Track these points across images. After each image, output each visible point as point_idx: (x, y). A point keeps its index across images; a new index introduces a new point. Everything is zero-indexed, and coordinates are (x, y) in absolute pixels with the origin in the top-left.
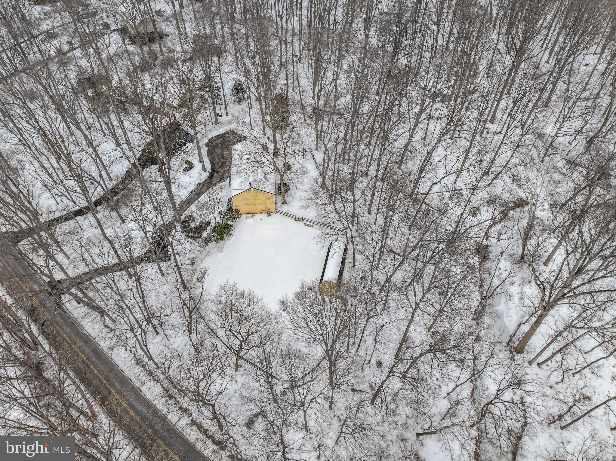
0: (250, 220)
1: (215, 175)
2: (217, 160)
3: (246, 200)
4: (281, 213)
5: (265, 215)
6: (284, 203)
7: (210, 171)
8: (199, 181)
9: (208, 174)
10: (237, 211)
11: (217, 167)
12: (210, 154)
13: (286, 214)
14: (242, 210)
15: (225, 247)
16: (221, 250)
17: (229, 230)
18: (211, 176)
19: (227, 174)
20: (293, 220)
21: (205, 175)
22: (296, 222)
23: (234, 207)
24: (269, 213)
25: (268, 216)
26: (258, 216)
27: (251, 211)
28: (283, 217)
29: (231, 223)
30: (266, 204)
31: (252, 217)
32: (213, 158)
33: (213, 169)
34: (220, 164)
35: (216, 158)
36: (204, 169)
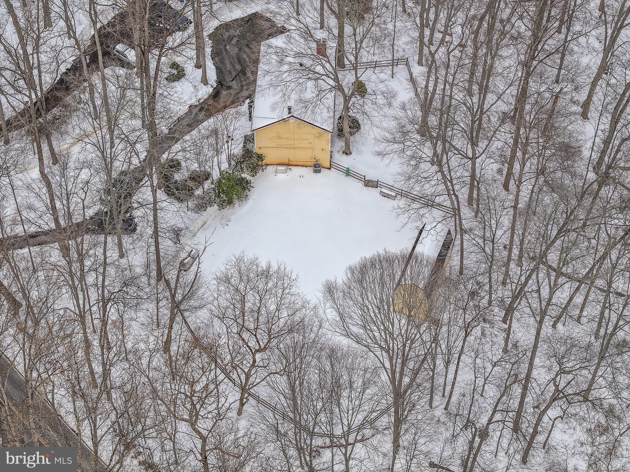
0: (281, 176)
1: (224, 93)
2: (229, 66)
3: (279, 138)
4: (339, 169)
5: (311, 169)
6: (347, 152)
7: (215, 85)
8: (194, 101)
9: (211, 90)
10: (260, 157)
11: (228, 79)
12: (215, 54)
13: (348, 173)
14: (270, 156)
15: (233, 218)
16: (226, 222)
17: (244, 189)
18: (216, 95)
19: (245, 93)
20: (360, 184)
21: (205, 92)
22: (365, 189)
23: (256, 150)
24: (317, 168)
25: (316, 171)
26: (296, 171)
27: (286, 161)
28: (341, 176)
29: (249, 178)
30: (313, 149)
31: (285, 172)
32: (222, 61)
33: (220, 83)
34: (234, 74)
35: (227, 61)
36: (205, 81)
